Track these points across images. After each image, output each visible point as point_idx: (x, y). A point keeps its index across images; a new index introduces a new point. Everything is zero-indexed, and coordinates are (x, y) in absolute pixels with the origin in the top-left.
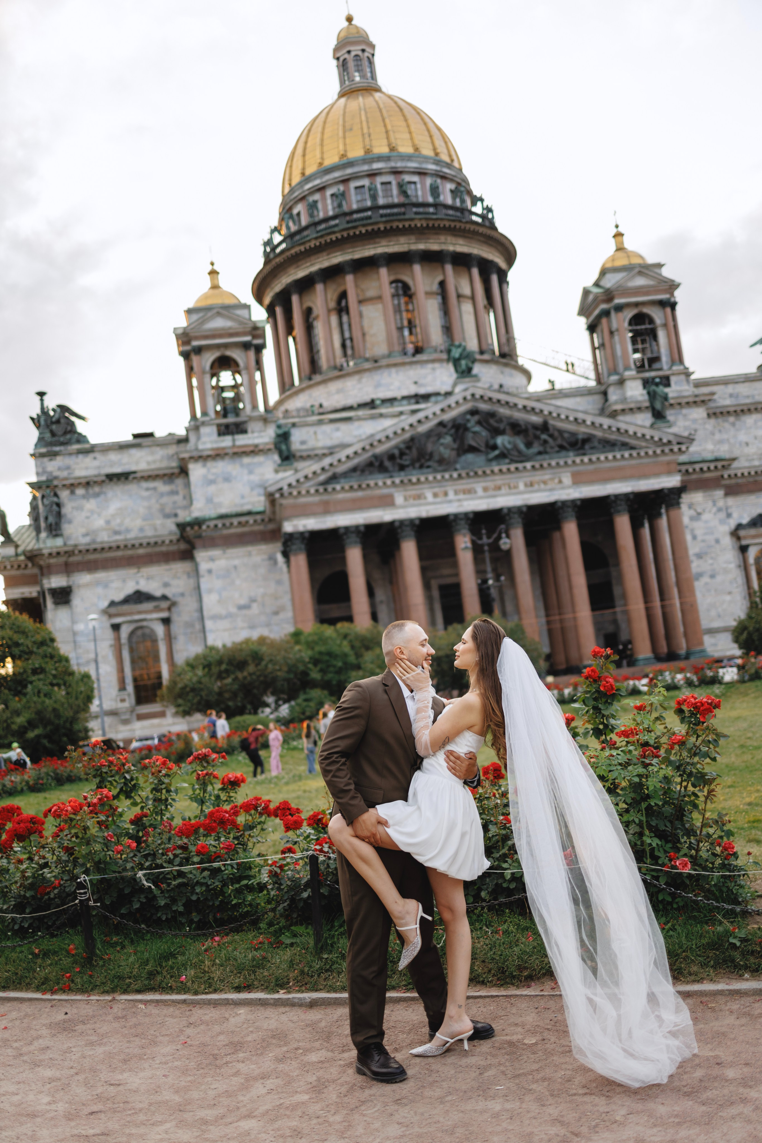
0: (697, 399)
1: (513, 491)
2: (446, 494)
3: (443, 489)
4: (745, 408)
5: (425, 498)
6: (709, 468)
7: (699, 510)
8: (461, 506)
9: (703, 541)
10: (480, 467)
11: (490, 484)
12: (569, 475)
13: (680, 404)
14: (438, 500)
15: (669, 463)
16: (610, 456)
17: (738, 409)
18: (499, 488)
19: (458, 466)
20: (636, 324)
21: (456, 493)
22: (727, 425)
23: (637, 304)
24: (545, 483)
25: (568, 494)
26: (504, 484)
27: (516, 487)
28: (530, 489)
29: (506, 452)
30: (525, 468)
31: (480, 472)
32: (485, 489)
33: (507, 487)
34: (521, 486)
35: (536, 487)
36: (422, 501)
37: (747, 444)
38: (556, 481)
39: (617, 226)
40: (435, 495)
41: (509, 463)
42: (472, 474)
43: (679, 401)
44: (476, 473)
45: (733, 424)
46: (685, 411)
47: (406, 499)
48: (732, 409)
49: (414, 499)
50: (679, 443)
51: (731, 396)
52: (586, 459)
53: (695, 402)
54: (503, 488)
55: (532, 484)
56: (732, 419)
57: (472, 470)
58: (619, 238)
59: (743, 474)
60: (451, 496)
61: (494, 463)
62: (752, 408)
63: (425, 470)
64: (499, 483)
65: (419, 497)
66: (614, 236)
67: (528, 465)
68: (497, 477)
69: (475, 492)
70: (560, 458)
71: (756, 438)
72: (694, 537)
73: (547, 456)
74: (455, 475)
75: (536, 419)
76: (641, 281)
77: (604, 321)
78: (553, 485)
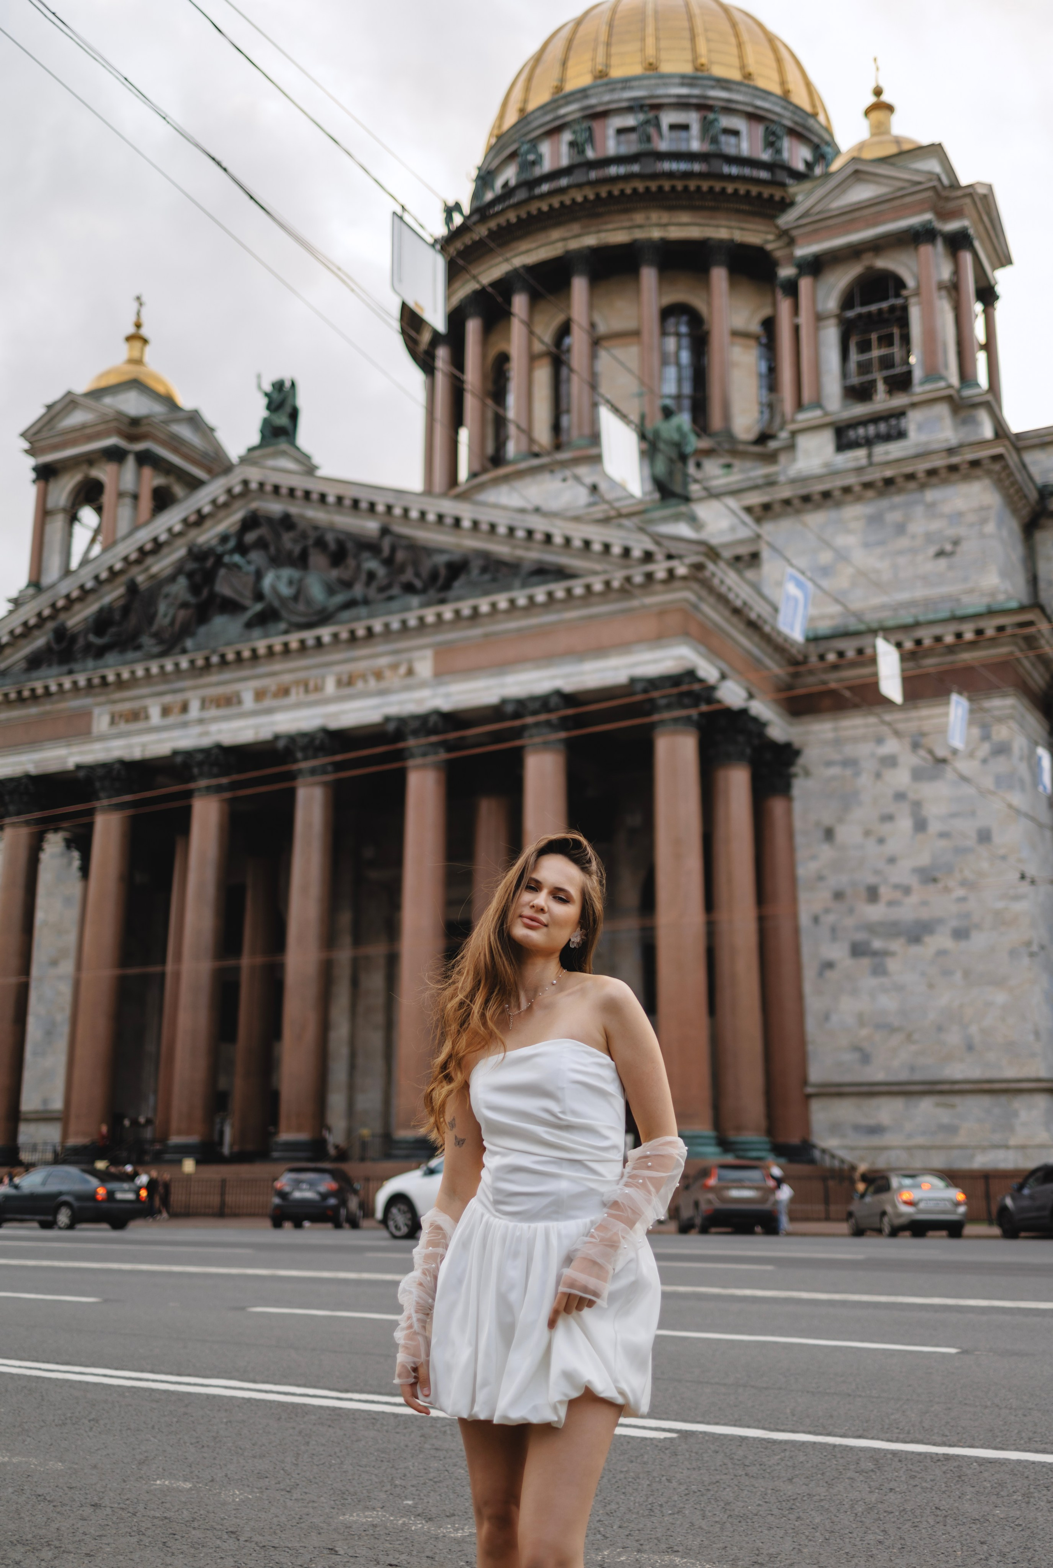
0: (955, 460)
1: (313, 697)
2: (185, 708)
3: (179, 698)
5: (147, 717)
6: (959, 636)
7: (941, 753)
8: (206, 733)
9: (943, 835)
10: (229, 644)
11: (271, 683)
12: (429, 653)
13: (911, 477)
14: (171, 720)
16: (502, 600)
18: (285, 692)
19: (189, 643)
20: (864, 304)
21: (203, 706)
23: (854, 252)
24: (379, 675)
25: (420, 701)
26: (297, 683)
27: (319, 688)
28: (347, 691)
29: (276, 604)
30: (318, 639)
31: (231, 657)
32: (259, 695)
33: (302, 689)
34: (330, 686)
35: (360, 685)
36: (140, 725)
38: (403, 668)
39: (878, 91)
40: (166, 711)
41: (286, 632)
42: (215, 659)
43: (908, 470)
44: (223, 656)
46: (930, 495)
47: (113, 722)
49: (127, 721)
50: (670, 557)
52: (448, 612)
53: (953, 469)
54: (293, 691)
55: (350, 682)
57: (214, 652)
58: (876, 115)
60: (194, 711)
61: (257, 632)
63: (130, 655)
64: (287, 678)
65: (136, 716)
66: (867, 112)
67: (325, 633)
68: (277, 667)
69: (240, 702)
70: (390, 613)
72: (920, 825)
73: (363, 611)
74: (184, 664)
75: (371, 526)
76: (862, 193)
77: (785, 306)
78: (393, 680)
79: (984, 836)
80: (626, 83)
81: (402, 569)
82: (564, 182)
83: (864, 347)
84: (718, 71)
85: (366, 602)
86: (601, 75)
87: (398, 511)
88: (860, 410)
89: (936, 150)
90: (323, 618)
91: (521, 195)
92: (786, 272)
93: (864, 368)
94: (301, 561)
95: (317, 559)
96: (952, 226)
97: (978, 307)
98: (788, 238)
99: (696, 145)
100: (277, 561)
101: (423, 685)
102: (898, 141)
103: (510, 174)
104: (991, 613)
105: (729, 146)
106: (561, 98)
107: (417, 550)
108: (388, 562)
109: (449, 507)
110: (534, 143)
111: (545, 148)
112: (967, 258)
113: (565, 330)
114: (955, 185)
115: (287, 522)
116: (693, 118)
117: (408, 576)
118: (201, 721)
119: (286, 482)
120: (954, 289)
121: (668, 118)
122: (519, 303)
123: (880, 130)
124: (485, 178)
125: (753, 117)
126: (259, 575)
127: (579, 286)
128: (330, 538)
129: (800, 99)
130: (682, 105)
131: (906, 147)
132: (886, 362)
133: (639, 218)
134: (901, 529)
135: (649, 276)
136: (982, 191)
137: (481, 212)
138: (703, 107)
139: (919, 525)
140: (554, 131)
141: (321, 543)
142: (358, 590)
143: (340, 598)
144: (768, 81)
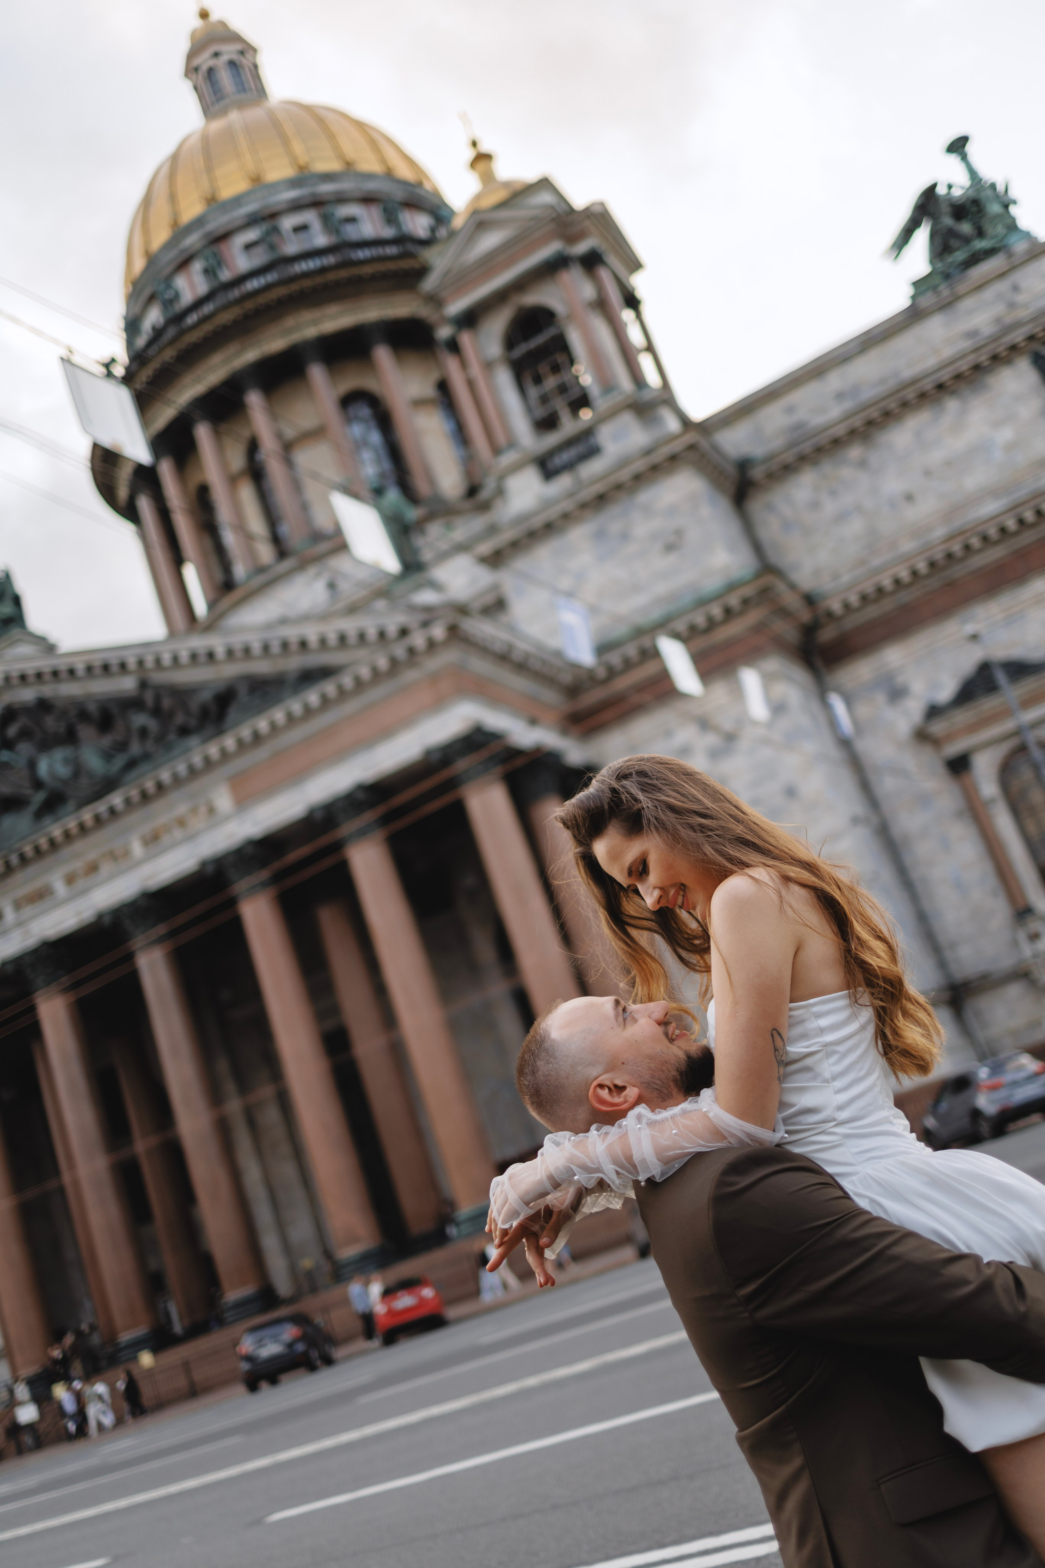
1: (123, 864)
4: (874, 413)
6: (709, 617)
8: (27, 934)
10: (23, 840)
11: (78, 865)
12: (225, 787)
13: (619, 487)
15: (434, 678)
16: (279, 715)
17: (857, 422)
18: (94, 868)
20: (526, 341)
21: (18, 905)
22: (846, 472)
23: (500, 297)
24: (181, 823)
26: (103, 857)
27: (127, 853)
28: (155, 848)
30: (111, 808)
31: (29, 852)
32: (70, 880)
33: (109, 861)
34: (137, 849)
35: (166, 840)
37: (909, 498)
38: (203, 809)
39: (474, 144)
41: (77, 811)
42: (14, 859)
44: (21, 854)
45: (862, 464)
48: (840, 431)
50: (424, 625)
51: (840, 396)
52: (229, 742)
53: (655, 468)
54: (102, 865)
55: (156, 837)
56: (855, 452)
57: (11, 853)
58: (482, 165)
59: (897, 582)
60: (10, 915)
61: (47, 820)
62: (892, 405)
64: (91, 856)
66: (472, 166)
67: (116, 799)
68: (79, 845)
69: (51, 893)
71: (928, 473)
75: (127, 684)
76: (490, 241)
77: (452, 365)
78: (197, 823)
79: (791, 792)
80: (237, 201)
81: (171, 715)
82: (207, 309)
83: (538, 380)
84: (321, 166)
85: (146, 757)
86: (212, 200)
87: (150, 662)
88: (552, 439)
89: (545, 184)
90: (109, 785)
91: (171, 332)
92: (444, 332)
93: (544, 399)
94: (70, 738)
95: (86, 732)
96: (581, 248)
97: (627, 315)
98: (436, 300)
99: (321, 240)
100: (46, 745)
101: (227, 818)
102: (507, 184)
103: (154, 317)
104: (731, 587)
105: (352, 233)
106: (180, 232)
107: (181, 694)
108: (157, 712)
109: (199, 643)
110: (168, 280)
111: (181, 282)
112: (604, 274)
113: (253, 447)
114: (571, 211)
115: (43, 706)
116: (310, 217)
117: (179, 719)
118: (20, 924)
119: (30, 667)
120: (601, 305)
121: (288, 223)
122: (203, 433)
123: (488, 178)
124: (132, 326)
125: (367, 200)
126: (32, 765)
127: (254, 399)
128: (92, 708)
129: (404, 172)
130: (296, 206)
131: (518, 187)
132: (563, 389)
133: (290, 321)
134: (625, 537)
135: (317, 373)
136: (598, 209)
137: (138, 359)
138: (316, 203)
139: (642, 528)
140: (184, 264)
141: (83, 715)
142: (135, 748)
143: (119, 761)
144: (369, 164)
